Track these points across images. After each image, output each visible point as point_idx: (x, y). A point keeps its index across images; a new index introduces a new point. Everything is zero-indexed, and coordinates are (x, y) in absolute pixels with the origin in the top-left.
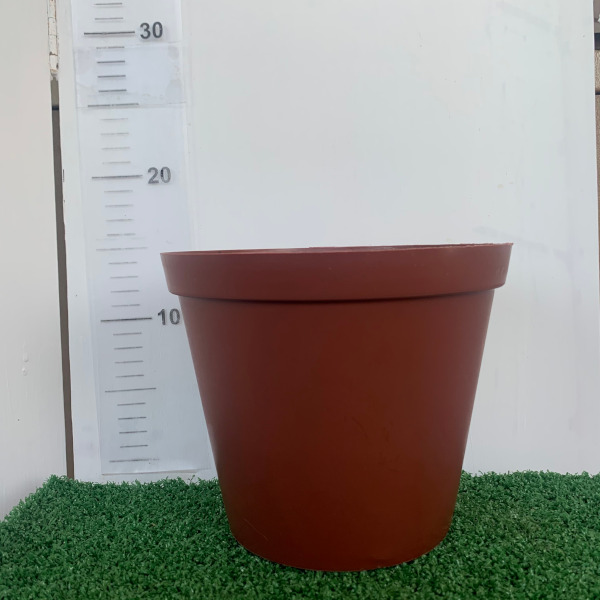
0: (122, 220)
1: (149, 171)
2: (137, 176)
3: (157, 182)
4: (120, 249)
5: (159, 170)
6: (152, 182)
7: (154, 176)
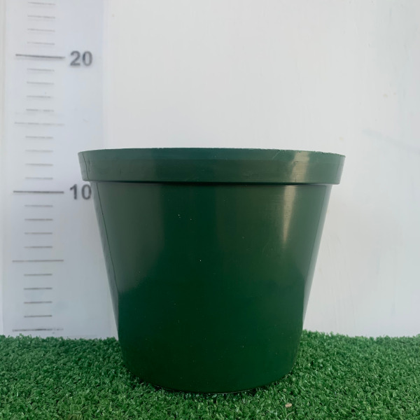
0: (42, 97)
1: (72, 54)
2: (60, 58)
3: (79, 64)
4: (37, 124)
5: (82, 54)
6: (74, 64)
7: (77, 59)
